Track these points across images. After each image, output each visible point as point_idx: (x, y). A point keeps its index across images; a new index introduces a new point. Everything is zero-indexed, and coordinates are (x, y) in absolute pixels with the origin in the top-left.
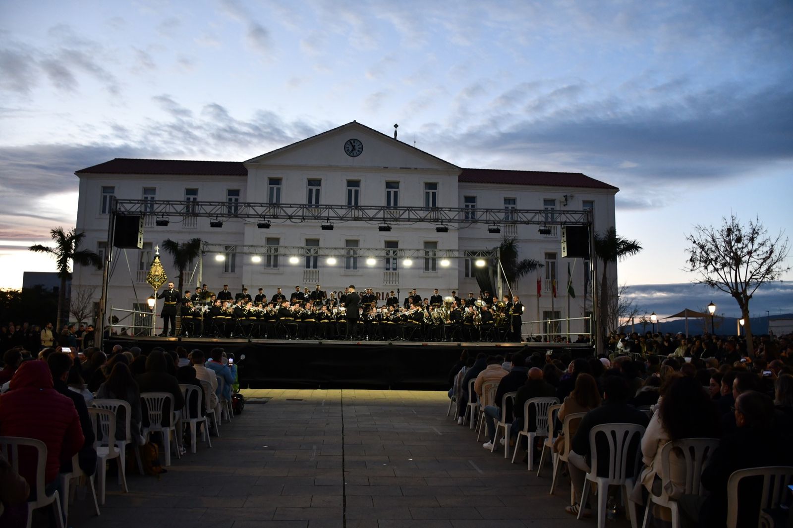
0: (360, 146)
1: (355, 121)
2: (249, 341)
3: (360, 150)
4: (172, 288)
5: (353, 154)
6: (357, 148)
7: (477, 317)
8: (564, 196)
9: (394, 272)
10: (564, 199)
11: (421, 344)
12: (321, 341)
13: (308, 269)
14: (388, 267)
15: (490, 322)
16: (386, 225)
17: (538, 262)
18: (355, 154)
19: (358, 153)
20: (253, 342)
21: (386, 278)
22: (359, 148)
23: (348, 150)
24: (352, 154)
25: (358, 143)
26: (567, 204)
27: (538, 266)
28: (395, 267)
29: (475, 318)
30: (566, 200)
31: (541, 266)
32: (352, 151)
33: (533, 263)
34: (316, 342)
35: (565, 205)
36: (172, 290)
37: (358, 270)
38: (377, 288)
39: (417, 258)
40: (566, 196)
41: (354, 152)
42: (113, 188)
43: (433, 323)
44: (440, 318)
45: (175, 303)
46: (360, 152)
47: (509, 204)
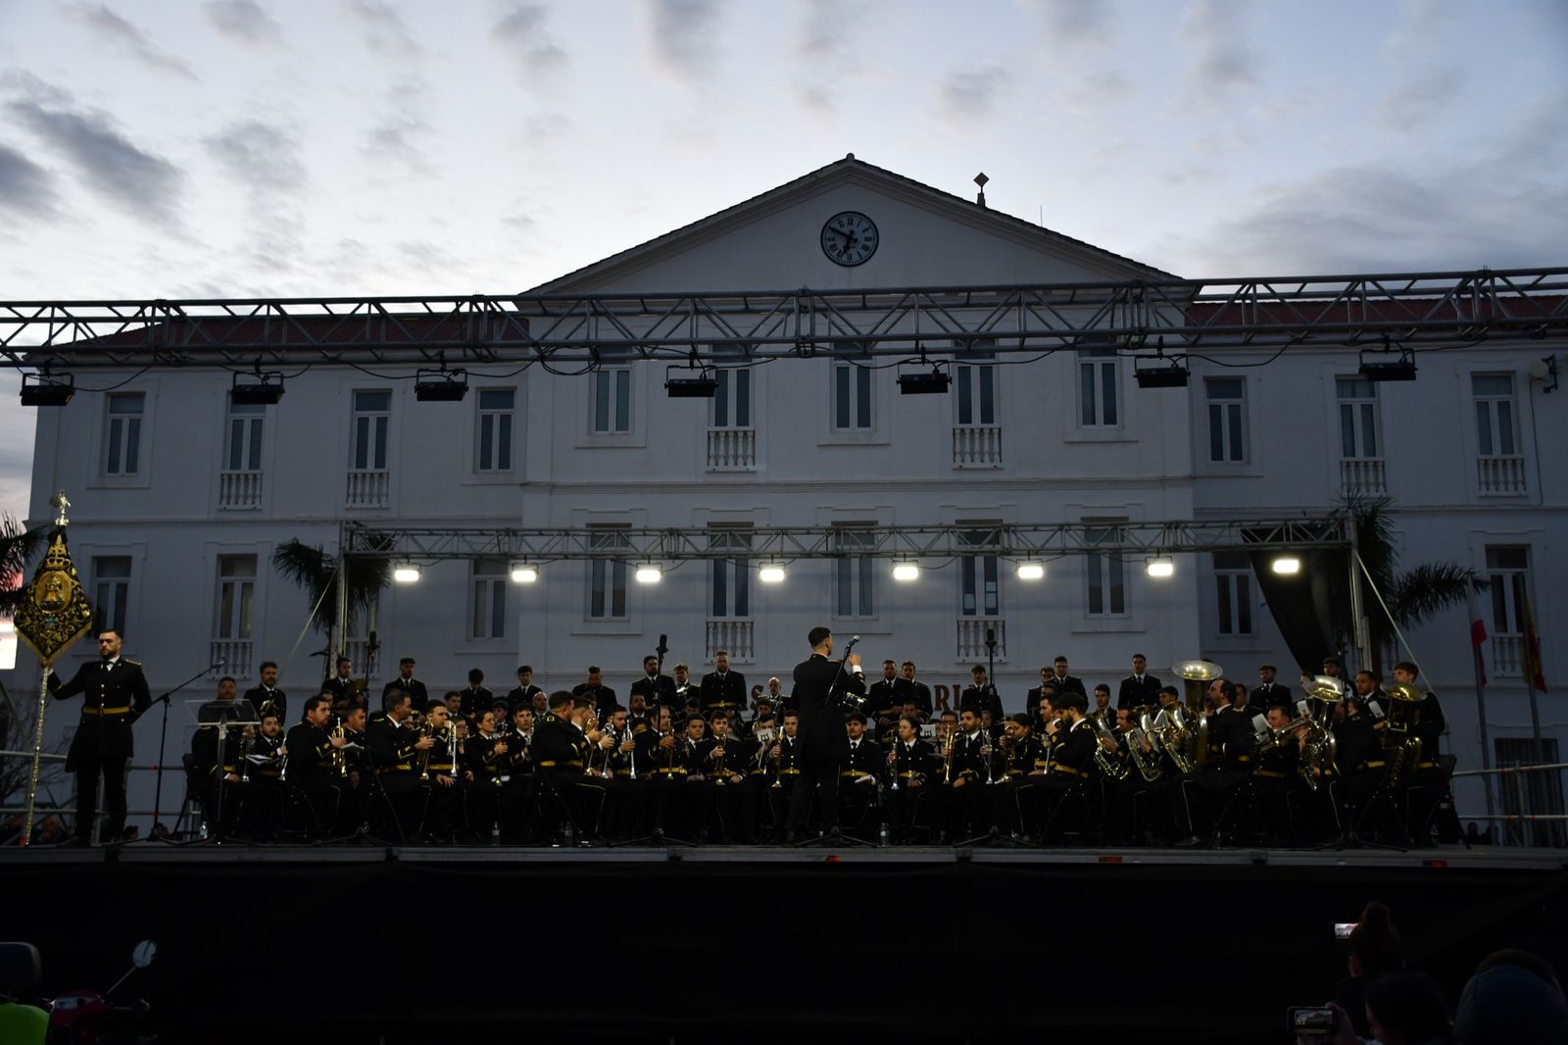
0: (869, 233)
1: (851, 156)
2: (390, 856)
3: (870, 244)
4: (112, 654)
5: (849, 257)
6: (859, 235)
7: (1316, 747)
8: (1546, 361)
9: (991, 618)
10: (1546, 367)
11: (1094, 859)
12: (679, 850)
13: (720, 619)
14: (969, 605)
15: (1372, 765)
16: (928, 369)
17: (1470, 573)
18: (855, 258)
19: (864, 253)
20: (404, 857)
21: (967, 639)
22: (867, 239)
23: (833, 247)
24: (845, 258)
25: (864, 225)
26: (1555, 386)
27: (1469, 588)
28: (992, 605)
29: (1307, 749)
30: (1553, 371)
31: (1479, 584)
32: (847, 248)
33: (1450, 574)
34: (659, 855)
35: (1547, 390)
36: (114, 660)
37: (874, 615)
38: (936, 674)
39: (1063, 552)
40: (1552, 358)
41: (850, 251)
42: (139, 396)
43: (1136, 772)
44: (1164, 751)
45: (125, 710)
46: (871, 252)
47: (1354, 396)
